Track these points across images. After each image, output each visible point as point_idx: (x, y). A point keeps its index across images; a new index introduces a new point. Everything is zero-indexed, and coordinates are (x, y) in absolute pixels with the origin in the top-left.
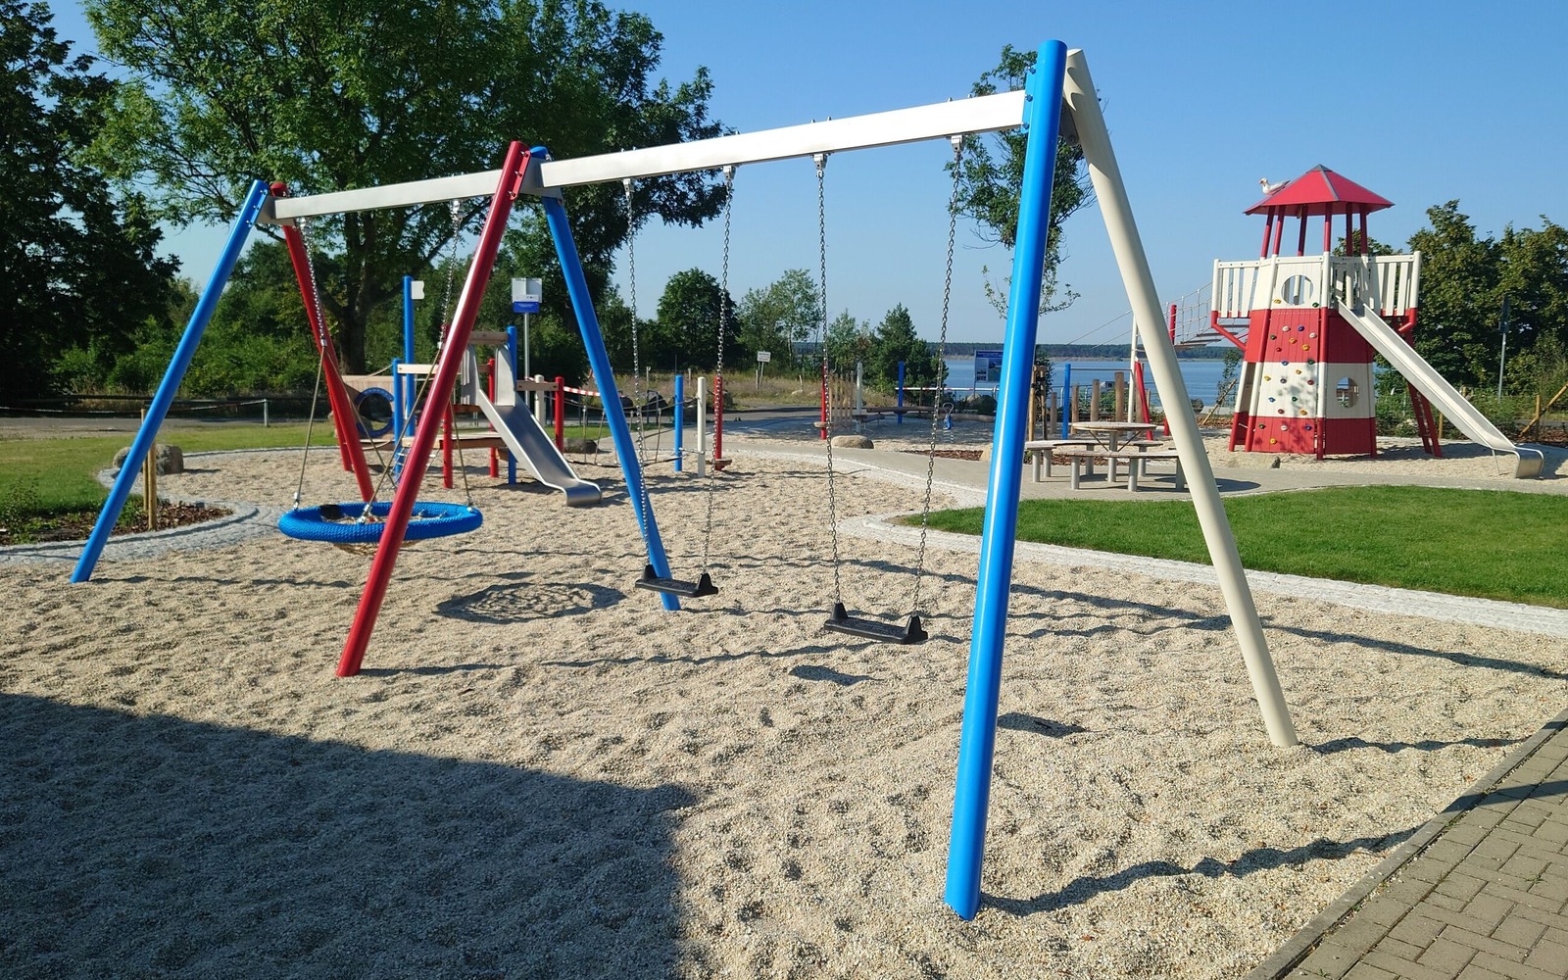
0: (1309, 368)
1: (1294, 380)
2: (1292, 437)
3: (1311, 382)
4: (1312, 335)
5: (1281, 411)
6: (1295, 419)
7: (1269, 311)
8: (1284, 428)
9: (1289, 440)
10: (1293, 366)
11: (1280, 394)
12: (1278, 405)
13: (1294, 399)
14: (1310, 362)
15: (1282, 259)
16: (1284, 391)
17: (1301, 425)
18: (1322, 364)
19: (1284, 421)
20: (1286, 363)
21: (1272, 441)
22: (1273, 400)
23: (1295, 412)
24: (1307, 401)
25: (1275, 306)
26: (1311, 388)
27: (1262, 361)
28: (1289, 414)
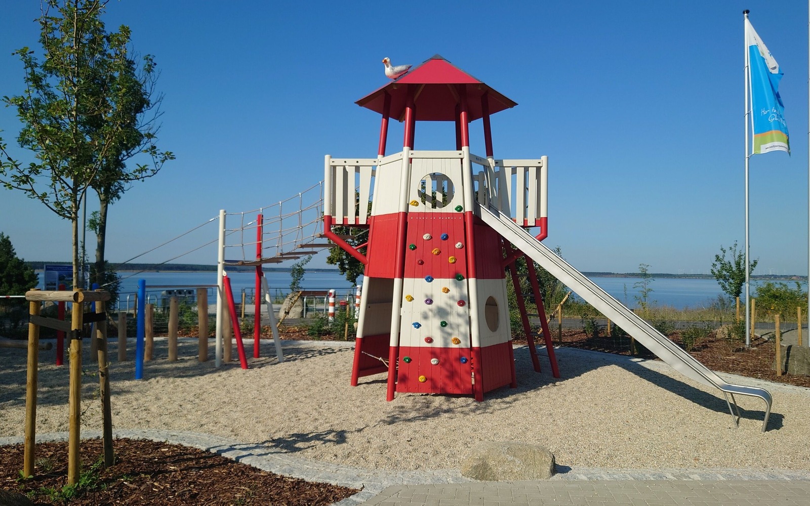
0: (460, 287)
1: (440, 300)
2: (445, 373)
3: (461, 303)
4: (458, 245)
5: (429, 340)
6: (446, 350)
7: (406, 214)
8: (434, 361)
9: (441, 378)
10: (440, 283)
11: (425, 317)
12: (424, 332)
13: (444, 324)
14: (458, 277)
15: (416, 153)
16: (430, 314)
17: (452, 356)
18: (472, 281)
19: (433, 352)
20: (430, 279)
21: (422, 378)
22: (418, 325)
23: (445, 341)
24: (458, 326)
25: (412, 209)
26: (461, 309)
27: (402, 276)
28: (438, 343)
